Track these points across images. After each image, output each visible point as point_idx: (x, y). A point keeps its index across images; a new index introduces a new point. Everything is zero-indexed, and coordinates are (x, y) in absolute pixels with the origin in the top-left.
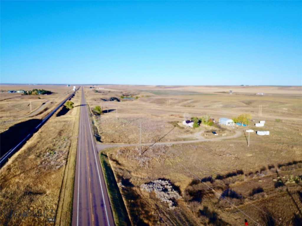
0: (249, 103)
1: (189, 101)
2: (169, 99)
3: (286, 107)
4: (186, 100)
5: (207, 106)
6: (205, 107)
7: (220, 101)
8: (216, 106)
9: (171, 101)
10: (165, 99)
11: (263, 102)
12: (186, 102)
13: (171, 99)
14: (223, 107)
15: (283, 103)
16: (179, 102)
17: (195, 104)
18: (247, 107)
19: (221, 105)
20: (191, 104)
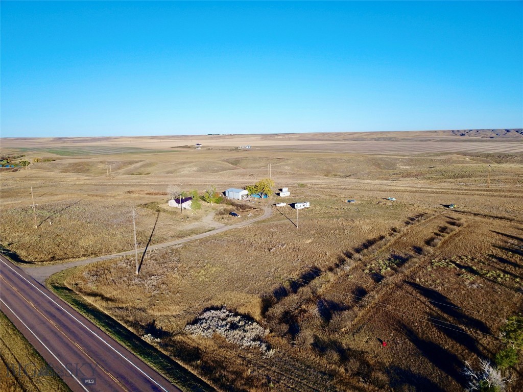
0: (236, 162)
1: (138, 165)
2: (97, 163)
3: (287, 165)
4: (131, 163)
5: (171, 172)
6: (168, 173)
7: (192, 162)
8: (186, 170)
9: (101, 166)
10: (88, 164)
11: (255, 159)
12: (132, 167)
13: (101, 162)
14: (198, 171)
15: (283, 160)
16: (119, 168)
17: (149, 169)
18: (236, 169)
19: (195, 169)
20: (142, 169)
